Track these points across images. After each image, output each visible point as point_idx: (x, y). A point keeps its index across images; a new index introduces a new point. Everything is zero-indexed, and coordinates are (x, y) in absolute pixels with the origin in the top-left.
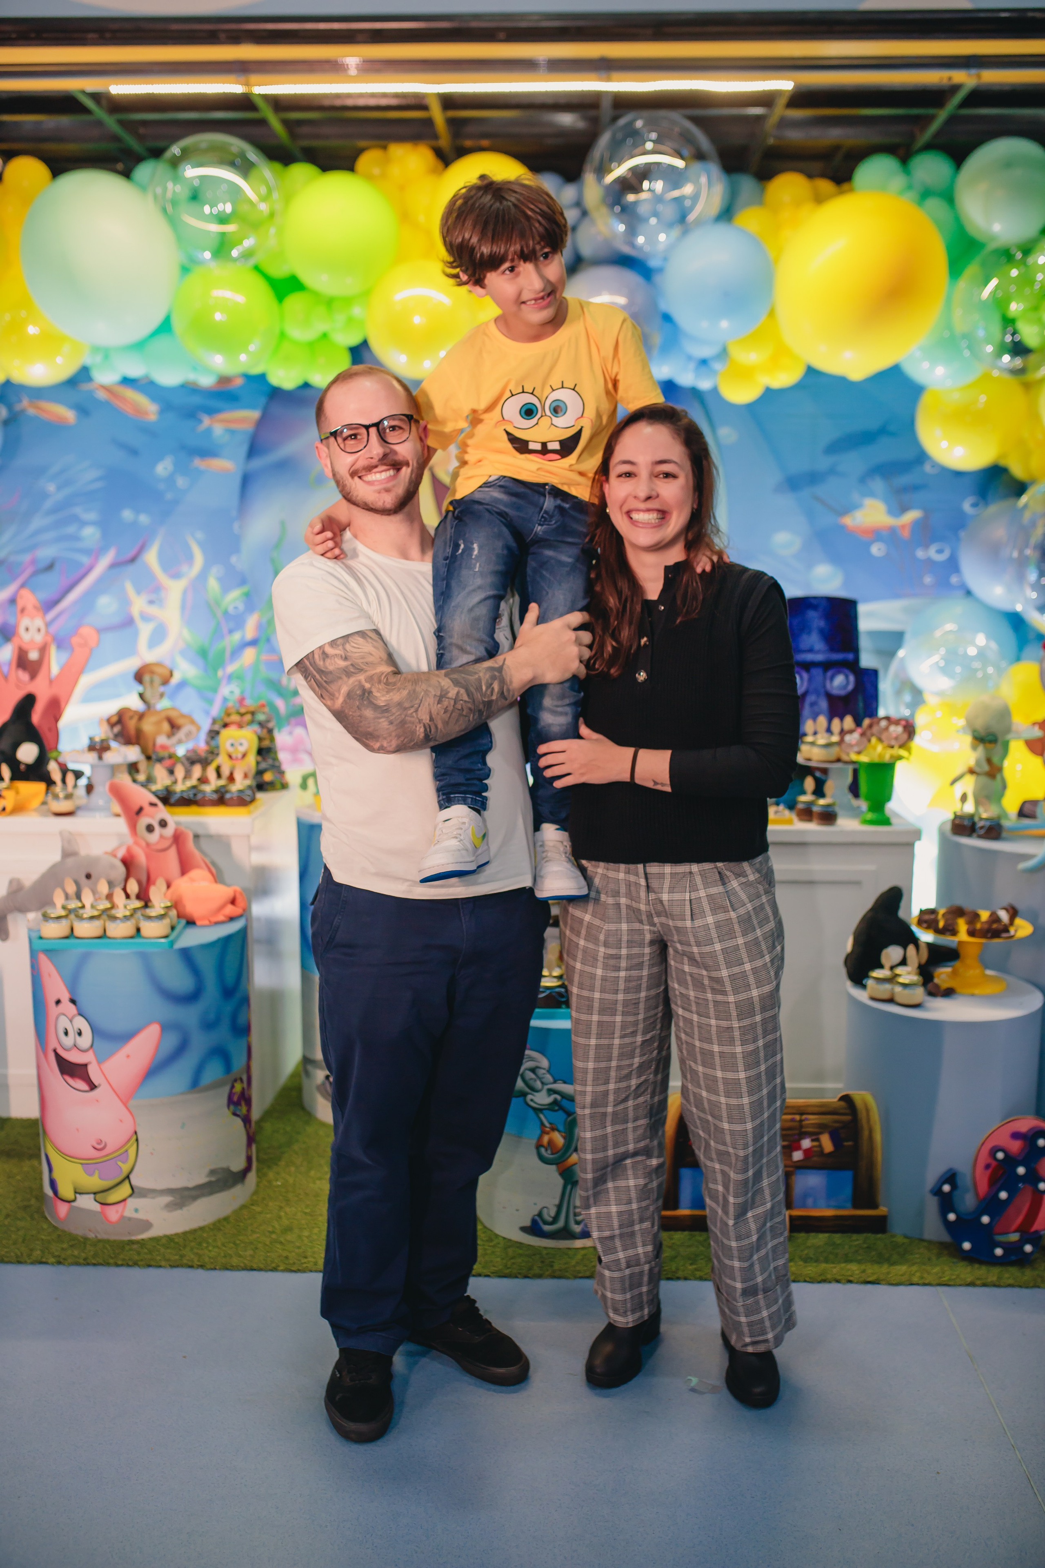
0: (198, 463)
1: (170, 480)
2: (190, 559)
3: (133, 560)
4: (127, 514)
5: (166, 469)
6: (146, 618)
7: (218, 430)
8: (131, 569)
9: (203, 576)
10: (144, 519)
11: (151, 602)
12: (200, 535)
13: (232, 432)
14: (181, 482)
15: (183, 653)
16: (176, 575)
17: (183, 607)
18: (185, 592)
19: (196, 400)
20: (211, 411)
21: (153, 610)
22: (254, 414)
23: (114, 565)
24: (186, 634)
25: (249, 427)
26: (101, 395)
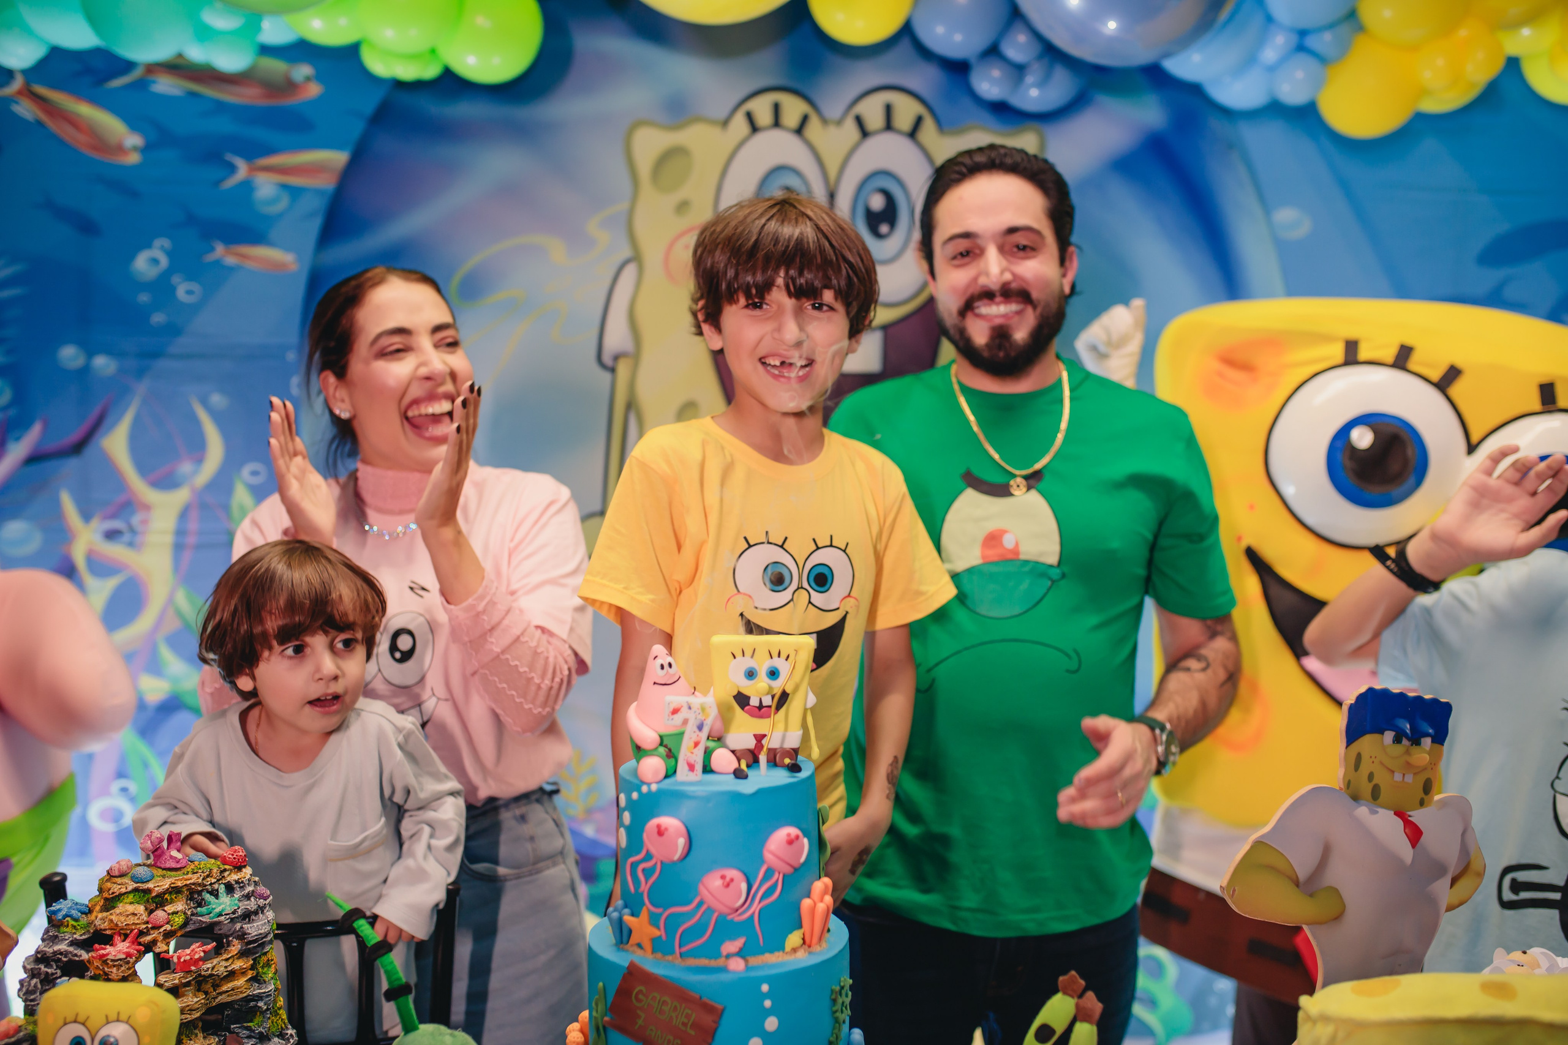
0: (221, 253)
1: (162, 287)
2: (197, 449)
3: (78, 447)
4: (69, 355)
5: (155, 261)
6: (101, 567)
7: (266, 187)
8: (71, 465)
9: (221, 484)
10: (102, 363)
11: (111, 535)
12: (217, 399)
13: (295, 192)
14: (184, 291)
15: (173, 642)
16: (165, 482)
17: (178, 548)
18: (184, 514)
19: (224, 126)
20: (253, 151)
21: (116, 551)
22: (339, 158)
23: (34, 458)
24: (182, 599)
25: (327, 183)
26: (25, 110)
